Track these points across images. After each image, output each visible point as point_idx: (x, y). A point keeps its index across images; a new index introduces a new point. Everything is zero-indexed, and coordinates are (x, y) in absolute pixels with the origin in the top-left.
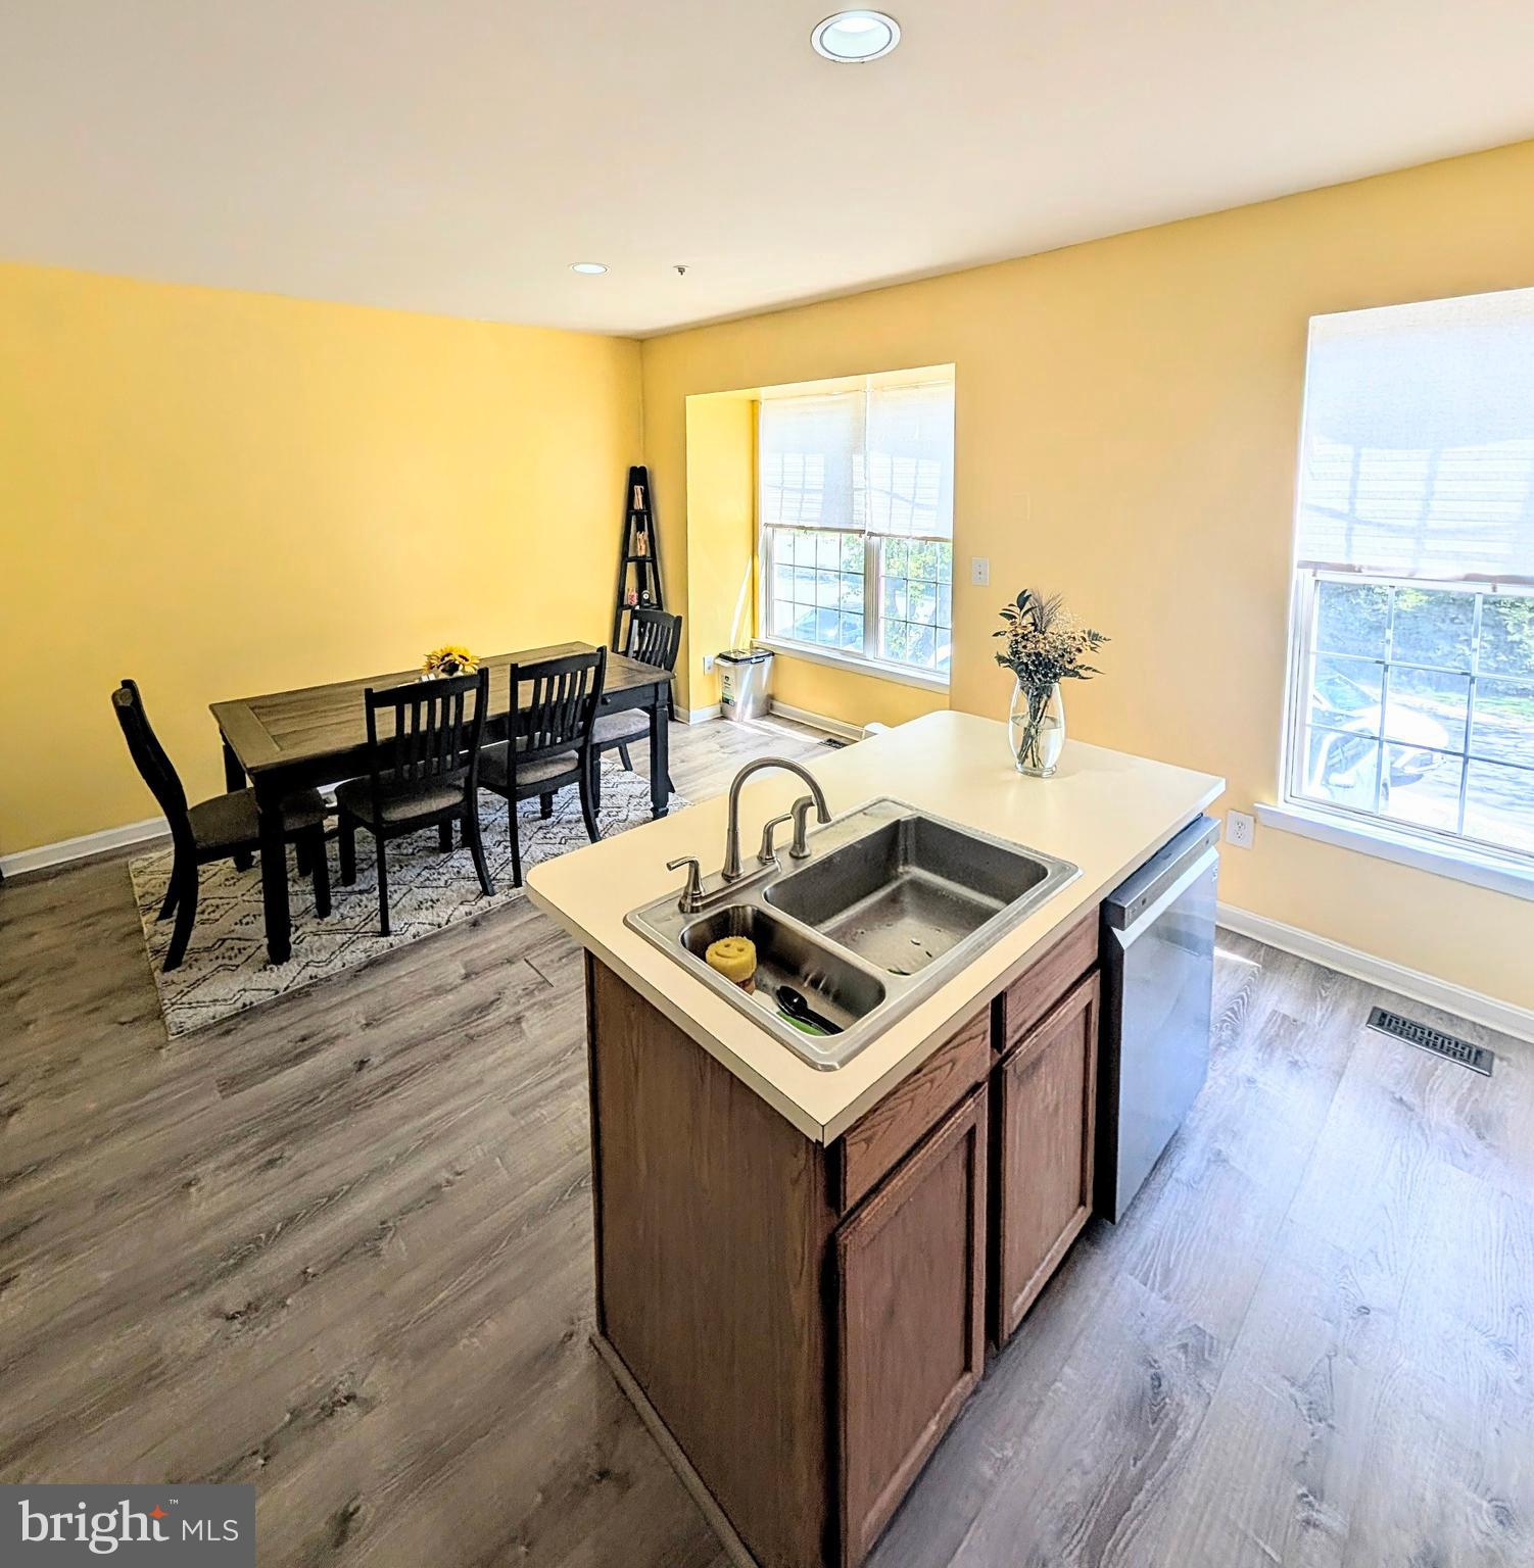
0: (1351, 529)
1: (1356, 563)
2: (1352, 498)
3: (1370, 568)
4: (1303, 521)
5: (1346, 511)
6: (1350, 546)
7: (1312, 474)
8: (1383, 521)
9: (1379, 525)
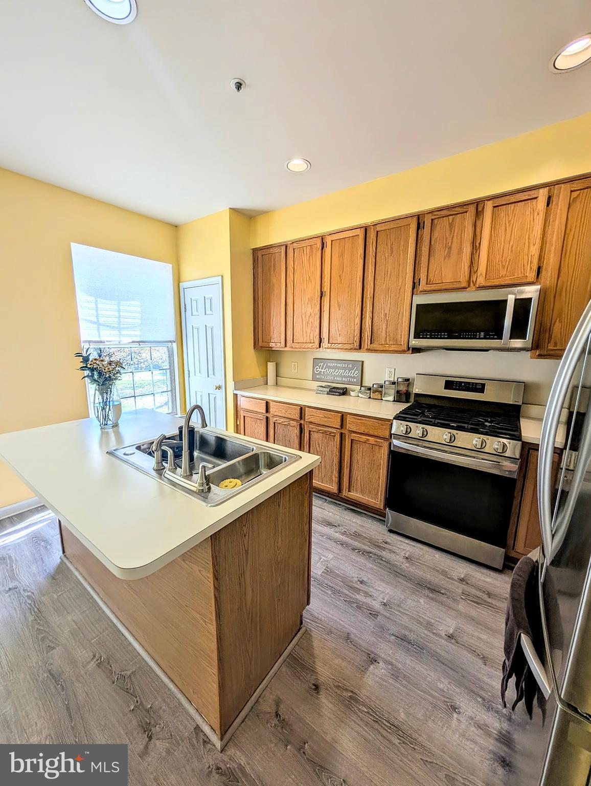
0: (99, 328)
1: (102, 339)
2: (97, 316)
3: (107, 341)
4: (82, 324)
5: (96, 321)
6: (99, 334)
7: (81, 306)
8: (108, 325)
9: (107, 326)
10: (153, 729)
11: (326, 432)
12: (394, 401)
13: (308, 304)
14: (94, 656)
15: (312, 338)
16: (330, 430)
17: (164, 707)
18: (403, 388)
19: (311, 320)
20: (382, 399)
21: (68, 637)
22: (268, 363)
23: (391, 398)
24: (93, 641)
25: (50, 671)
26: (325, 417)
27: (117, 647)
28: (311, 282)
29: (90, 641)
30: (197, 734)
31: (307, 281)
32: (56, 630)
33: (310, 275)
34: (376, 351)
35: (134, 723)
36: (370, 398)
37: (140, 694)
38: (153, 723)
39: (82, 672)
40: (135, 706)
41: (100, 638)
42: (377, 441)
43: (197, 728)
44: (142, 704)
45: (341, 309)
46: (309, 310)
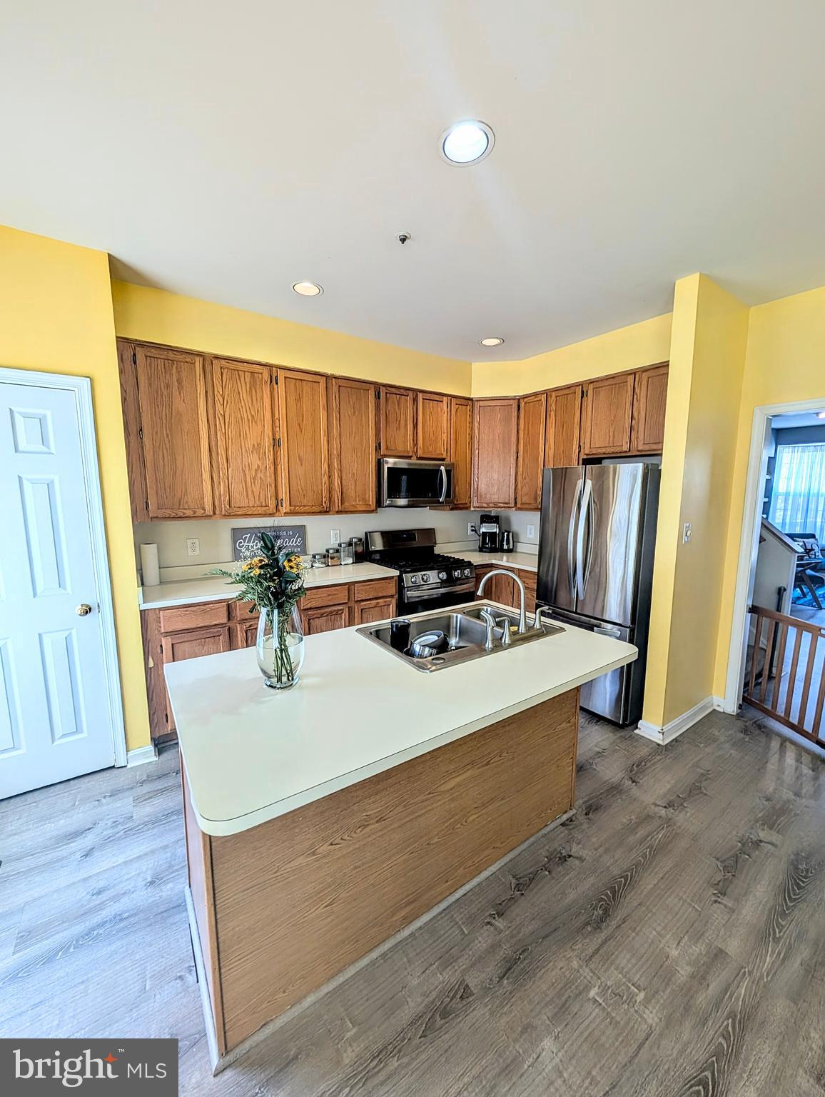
10: (564, 855)
11: (331, 612)
12: (353, 563)
13: (252, 452)
14: (489, 923)
15: (262, 499)
16: (336, 608)
17: (547, 848)
18: (360, 549)
19: (259, 475)
20: (341, 564)
21: (453, 970)
22: (144, 547)
23: (350, 560)
24: (465, 931)
25: (501, 978)
26: (329, 595)
27: (480, 900)
28: (256, 423)
29: (467, 935)
30: (567, 825)
31: (249, 420)
32: (434, 996)
33: (253, 413)
34: (346, 512)
35: (560, 869)
36: (328, 566)
37: (534, 868)
38: (559, 855)
39: (507, 932)
40: (546, 870)
41: (463, 923)
42: (385, 602)
43: (563, 825)
44: (544, 866)
45: (303, 464)
46: (255, 461)
